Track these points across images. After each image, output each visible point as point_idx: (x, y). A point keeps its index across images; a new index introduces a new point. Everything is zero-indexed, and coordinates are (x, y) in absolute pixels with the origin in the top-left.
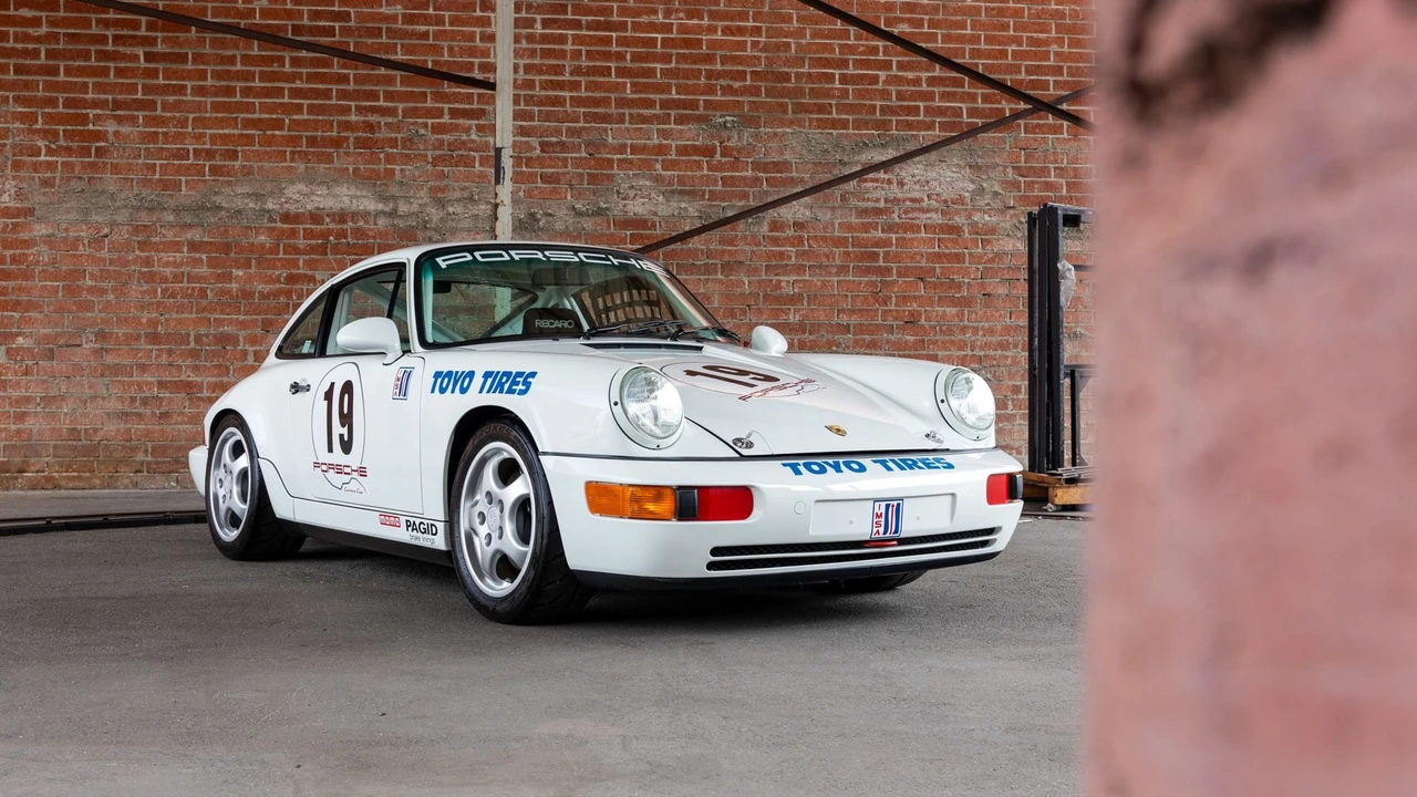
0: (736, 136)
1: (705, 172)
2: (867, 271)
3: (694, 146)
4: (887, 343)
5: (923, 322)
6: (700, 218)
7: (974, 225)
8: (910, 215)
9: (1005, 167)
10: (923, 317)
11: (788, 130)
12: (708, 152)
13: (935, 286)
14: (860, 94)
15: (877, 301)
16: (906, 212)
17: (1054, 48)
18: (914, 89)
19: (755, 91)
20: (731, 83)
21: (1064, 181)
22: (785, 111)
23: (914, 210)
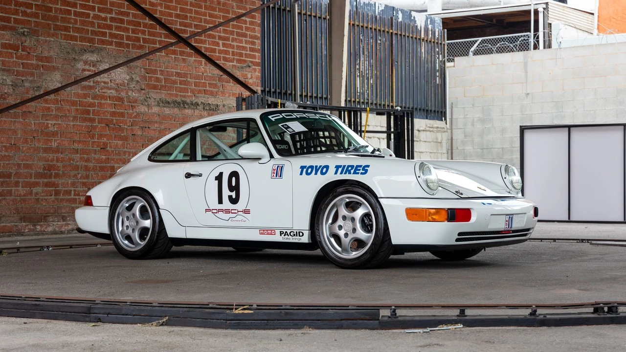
0: (29, 40)
1: (15, 59)
2: (85, 120)
3: (10, 44)
4: (94, 159)
5: (108, 149)
6: (12, 85)
7: (128, 97)
8: (103, 91)
9: (141, 68)
10: (109, 146)
11: (52, 39)
12: (16, 48)
13: (113, 129)
14: (83, 23)
15: (90, 137)
16: (102, 89)
17: (159, 8)
18: (104, 22)
19: (36, 15)
20: (26, 10)
21: (162, 77)
22: (50, 29)
23: (105, 88)
